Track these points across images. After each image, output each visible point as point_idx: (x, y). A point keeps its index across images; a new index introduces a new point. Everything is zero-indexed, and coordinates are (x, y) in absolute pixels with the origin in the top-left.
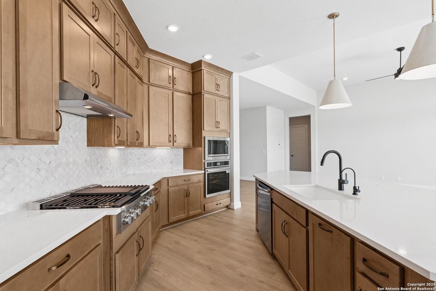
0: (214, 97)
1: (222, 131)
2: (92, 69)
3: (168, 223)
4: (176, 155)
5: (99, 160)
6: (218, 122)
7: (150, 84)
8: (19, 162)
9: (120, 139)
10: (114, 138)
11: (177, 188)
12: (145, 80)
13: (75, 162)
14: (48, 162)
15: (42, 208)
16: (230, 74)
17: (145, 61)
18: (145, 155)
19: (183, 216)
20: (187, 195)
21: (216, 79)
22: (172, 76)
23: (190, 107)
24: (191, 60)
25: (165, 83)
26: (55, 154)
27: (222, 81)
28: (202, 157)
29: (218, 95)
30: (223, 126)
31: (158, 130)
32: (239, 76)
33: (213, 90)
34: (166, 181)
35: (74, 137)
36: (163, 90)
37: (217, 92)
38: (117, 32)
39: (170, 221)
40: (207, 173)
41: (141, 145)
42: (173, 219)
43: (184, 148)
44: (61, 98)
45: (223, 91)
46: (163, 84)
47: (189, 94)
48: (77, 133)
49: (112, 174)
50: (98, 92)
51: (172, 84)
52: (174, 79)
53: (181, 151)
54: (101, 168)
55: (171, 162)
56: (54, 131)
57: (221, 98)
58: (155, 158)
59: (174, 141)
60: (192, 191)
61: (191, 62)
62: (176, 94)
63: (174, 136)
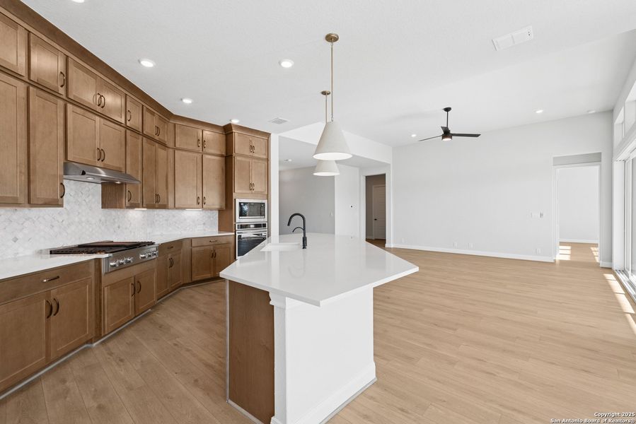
0: (248, 160)
1: (258, 193)
2: (98, 146)
3: (190, 281)
4: (209, 217)
5: (116, 220)
6: (252, 185)
7: (175, 149)
8: (35, 219)
9: (131, 201)
10: (125, 201)
11: (202, 248)
12: (171, 144)
13: (88, 222)
14: (61, 220)
15: (51, 253)
16: (268, 135)
17: (171, 127)
18: (174, 216)
19: (208, 276)
20: (214, 255)
21: (251, 141)
22: (201, 140)
23: (222, 169)
24: (222, 123)
25: (194, 147)
26: (68, 214)
27: (258, 142)
28: (232, 219)
29: (252, 157)
30: (259, 187)
31: (186, 192)
32: (280, 136)
33: (247, 152)
34: (189, 242)
35: (87, 201)
36: (190, 154)
37: (251, 154)
38: (128, 109)
39: (193, 280)
40: (237, 235)
41: (164, 207)
42: (196, 278)
43: (219, 211)
44: (65, 174)
45: (259, 152)
46: (190, 147)
47: (222, 156)
48: (90, 197)
49: (133, 234)
50: (105, 165)
51: (201, 147)
52: (203, 142)
53: (216, 214)
54: (119, 227)
55: (204, 224)
56: (59, 197)
57: (256, 161)
58: (185, 220)
59: (204, 203)
60: (218, 252)
61: (222, 125)
62: (206, 157)
63: (204, 198)
